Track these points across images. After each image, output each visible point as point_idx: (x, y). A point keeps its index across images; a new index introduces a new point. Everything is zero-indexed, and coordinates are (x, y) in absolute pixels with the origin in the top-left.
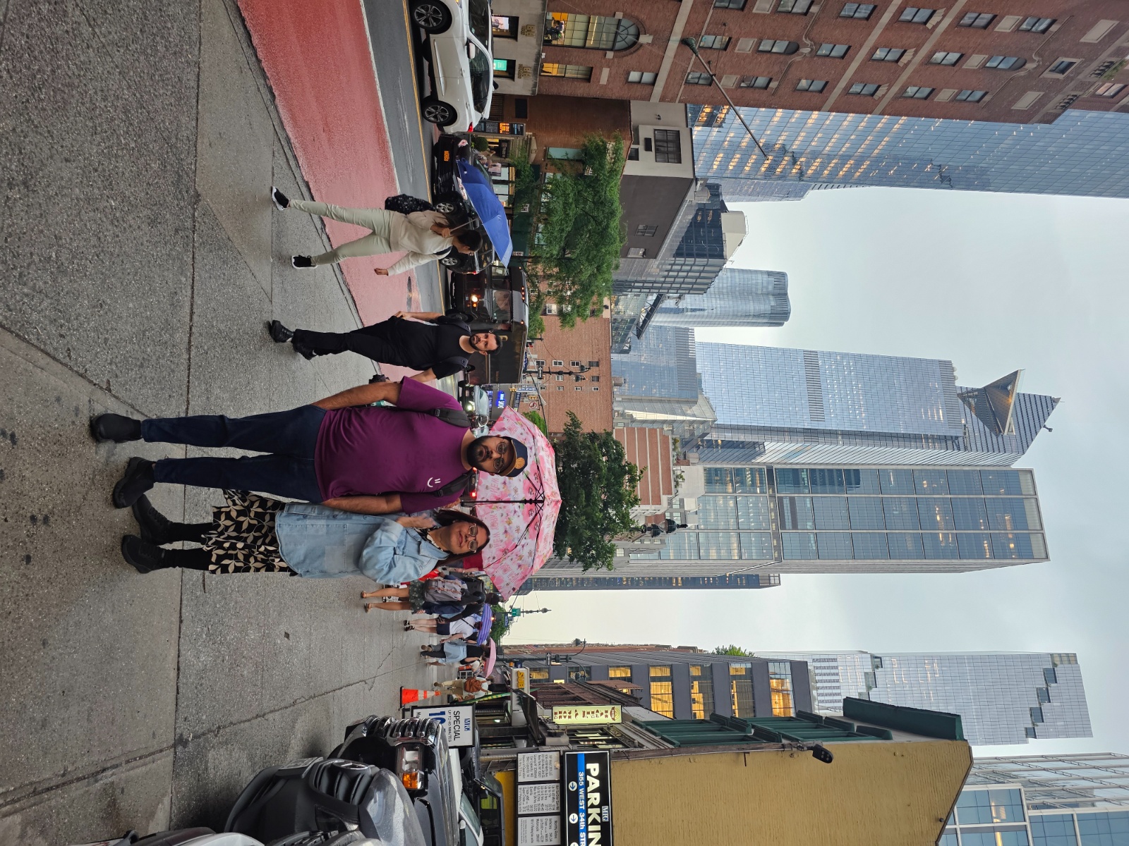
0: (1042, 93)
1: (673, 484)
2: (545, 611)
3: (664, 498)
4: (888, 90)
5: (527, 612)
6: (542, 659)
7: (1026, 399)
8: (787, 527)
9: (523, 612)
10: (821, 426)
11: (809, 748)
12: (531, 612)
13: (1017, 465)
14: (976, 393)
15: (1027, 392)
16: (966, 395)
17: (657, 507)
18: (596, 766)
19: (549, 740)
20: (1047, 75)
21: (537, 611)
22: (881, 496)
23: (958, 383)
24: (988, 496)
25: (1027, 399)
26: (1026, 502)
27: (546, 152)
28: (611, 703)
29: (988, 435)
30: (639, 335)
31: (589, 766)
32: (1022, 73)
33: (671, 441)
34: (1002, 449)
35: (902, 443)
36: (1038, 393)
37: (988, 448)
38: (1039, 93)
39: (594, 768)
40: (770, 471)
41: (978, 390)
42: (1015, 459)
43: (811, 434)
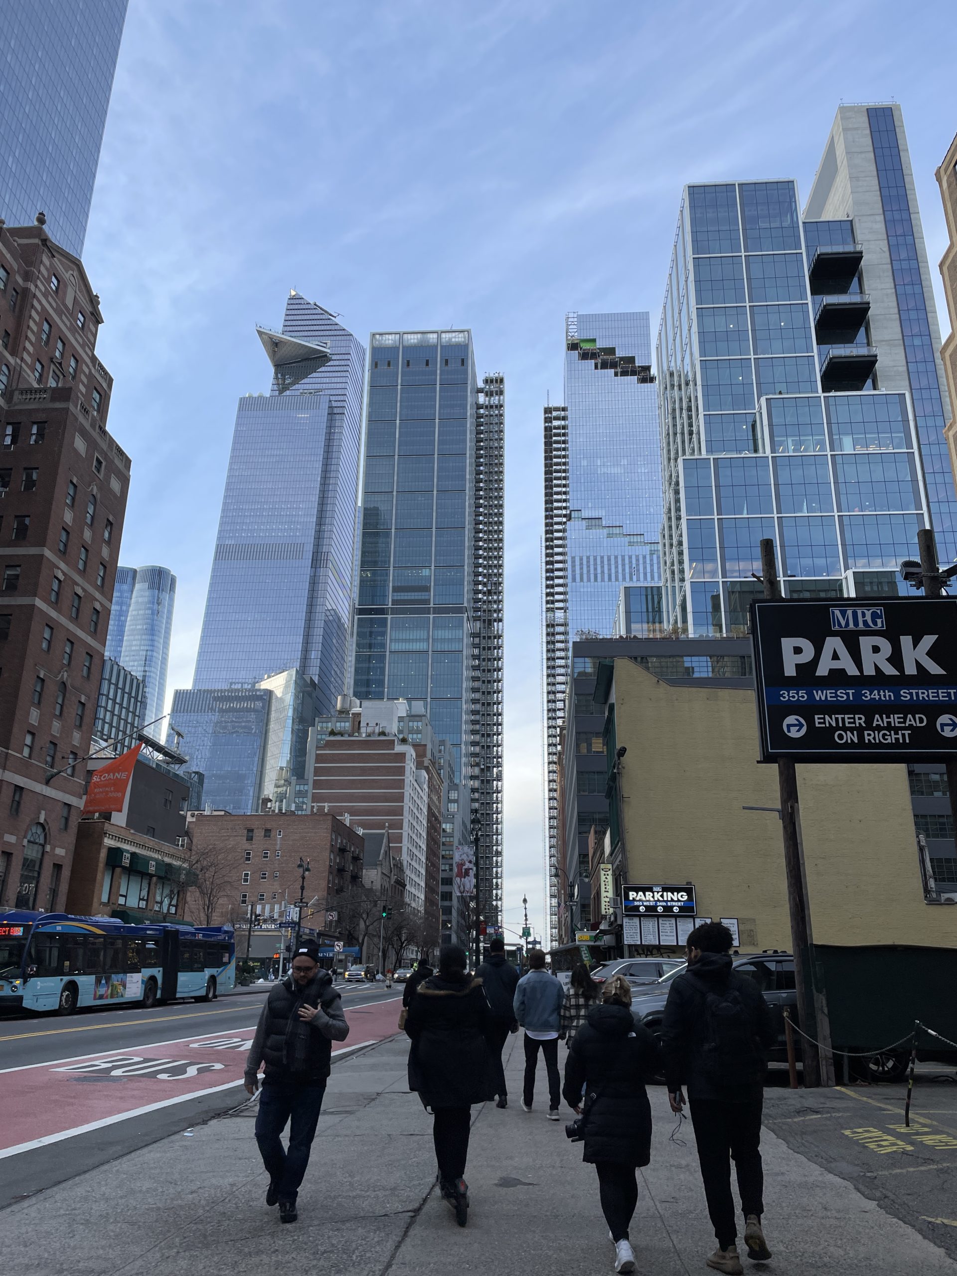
0: (113, 475)
1: (382, 738)
2: (525, 901)
3: (399, 748)
4: (97, 600)
5: (526, 920)
6: (572, 910)
7: (288, 327)
8: (427, 597)
9: (526, 924)
10: (309, 548)
11: (619, 759)
12: (526, 916)
13: (366, 344)
14: (279, 376)
15: (282, 323)
16: (282, 387)
17: (408, 757)
18: (631, 893)
19: (619, 922)
20: (101, 476)
21: (526, 908)
22: (395, 493)
23: (267, 394)
24: (399, 381)
25: (289, 323)
26: (405, 343)
27: (104, 904)
28: (599, 871)
29: (329, 369)
30: (181, 761)
31: (631, 898)
32: (98, 497)
33: (332, 738)
34: (346, 357)
35: (334, 461)
36: (284, 312)
37: (344, 369)
38: (112, 478)
39: (632, 895)
40: (361, 612)
41: (276, 373)
42: (358, 345)
43: (318, 559)
